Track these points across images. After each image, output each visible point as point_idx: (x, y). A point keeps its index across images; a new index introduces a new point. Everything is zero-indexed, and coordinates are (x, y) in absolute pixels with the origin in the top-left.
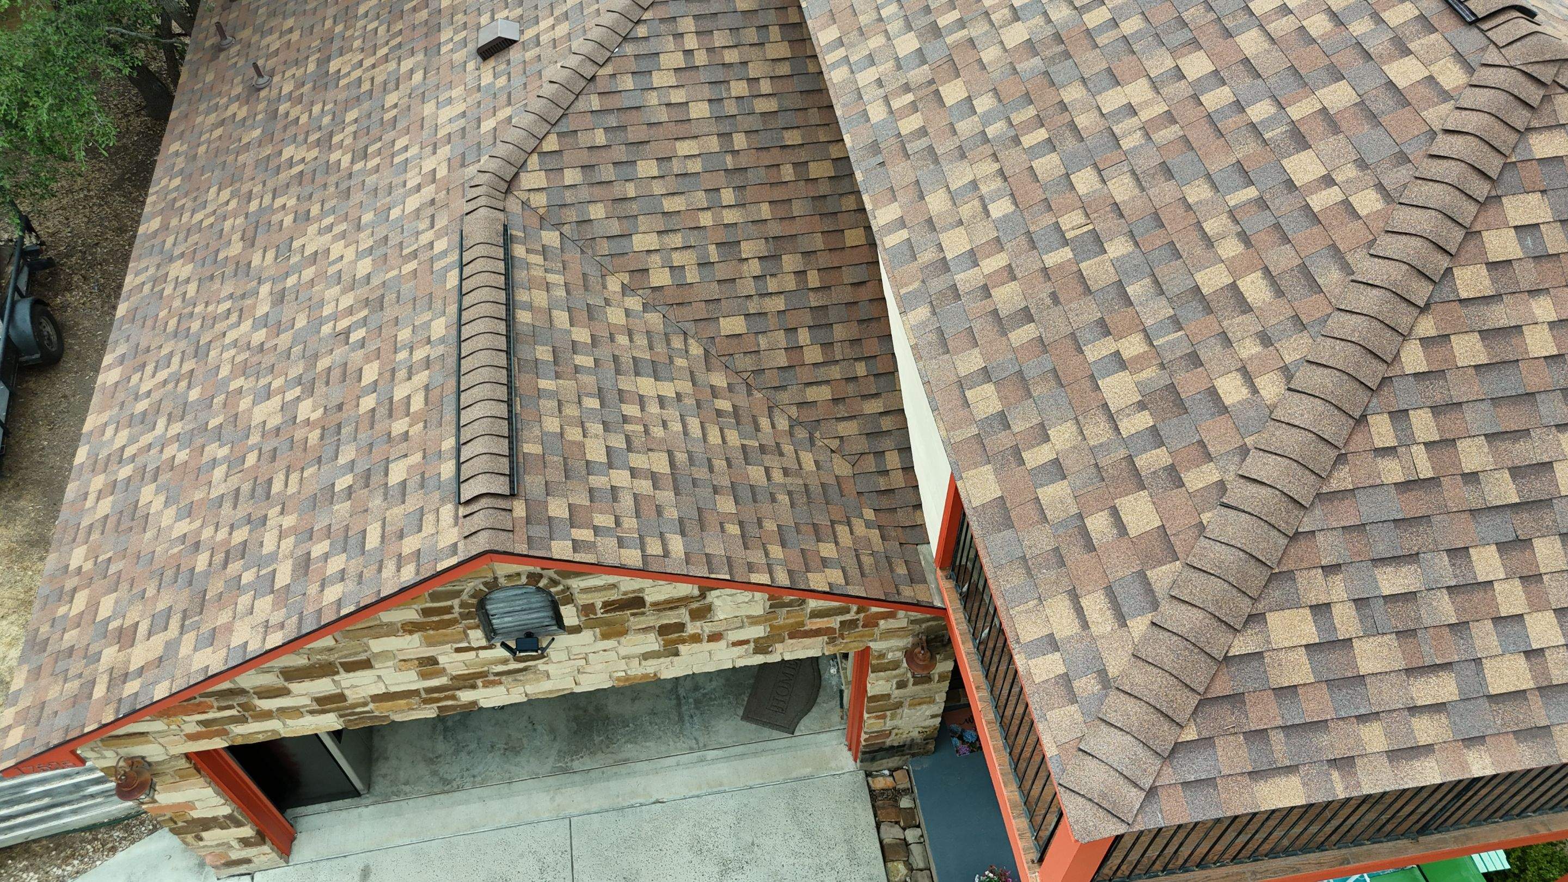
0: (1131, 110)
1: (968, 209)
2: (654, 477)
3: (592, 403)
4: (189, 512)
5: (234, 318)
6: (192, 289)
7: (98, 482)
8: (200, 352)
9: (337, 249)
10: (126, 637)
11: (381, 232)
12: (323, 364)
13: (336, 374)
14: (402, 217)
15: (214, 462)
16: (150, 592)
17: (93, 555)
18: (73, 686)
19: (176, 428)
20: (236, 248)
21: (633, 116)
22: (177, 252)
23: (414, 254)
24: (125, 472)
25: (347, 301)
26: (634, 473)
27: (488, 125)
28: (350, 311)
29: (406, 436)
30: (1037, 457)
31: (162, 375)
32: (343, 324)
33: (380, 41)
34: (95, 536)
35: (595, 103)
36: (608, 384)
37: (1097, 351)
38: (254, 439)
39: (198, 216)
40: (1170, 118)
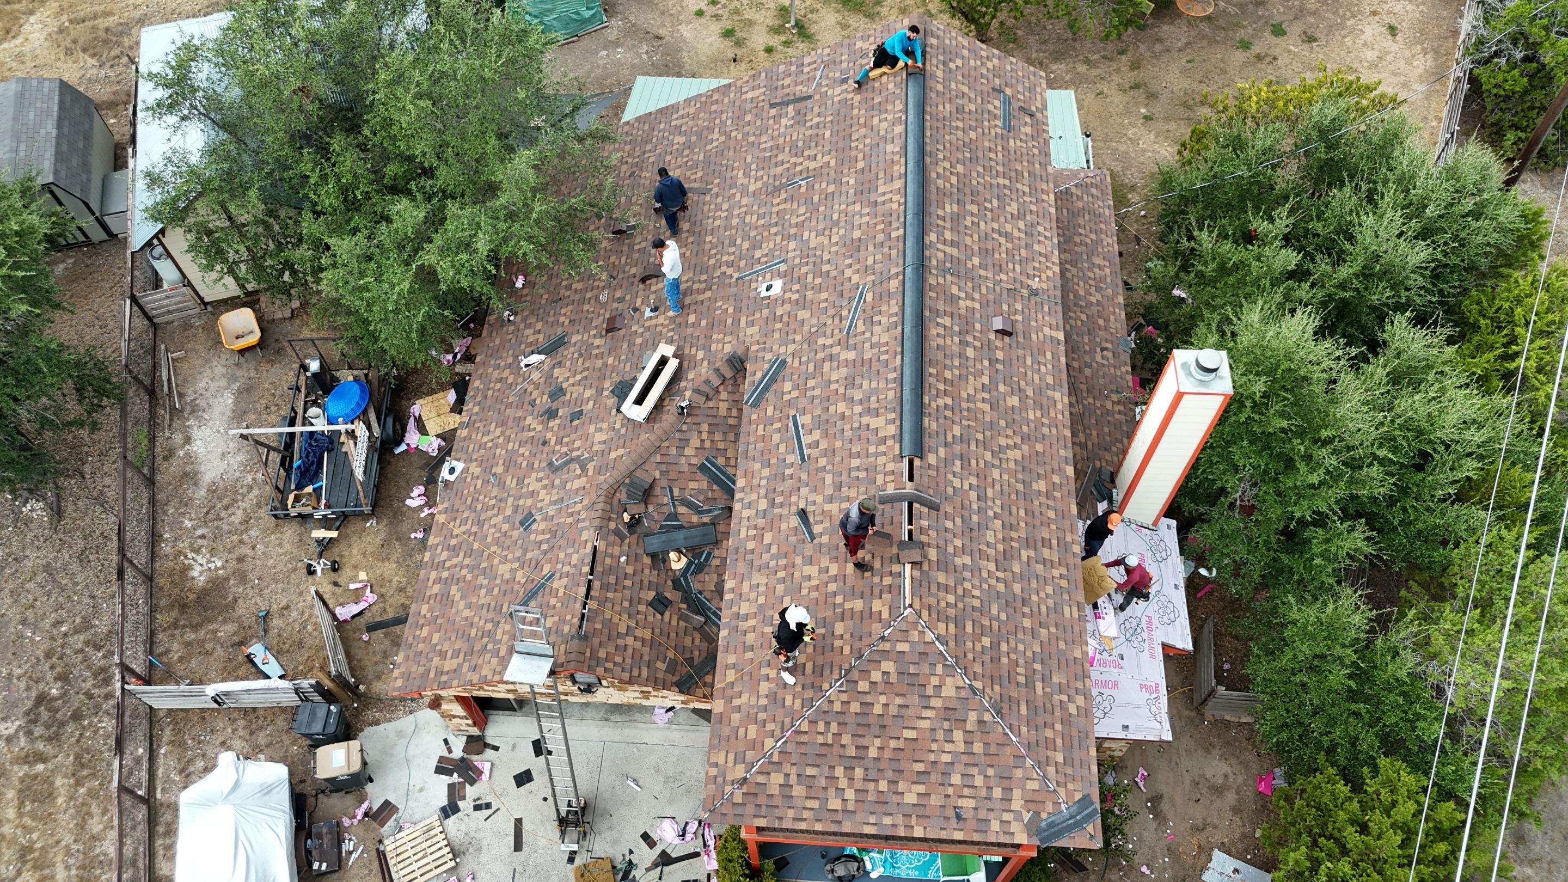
0: (809, 578)
1: (753, 595)
2: (643, 641)
3: (626, 604)
4: (469, 606)
5: (495, 511)
6: (479, 482)
7: (433, 575)
8: (480, 523)
9: (543, 494)
10: (443, 655)
11: (562, 493)
12: (529, 555)
13: (533, 562)
14: (570, 490)
15: (481, 586)
16: (453, 638)
17: (431, 610)
18: (421, 669)
19: (467, 561)
20: (499, 470)
21: (673, 467)
22: (474, 457)
23: (572, 514)
24: (445, 574)
25: (543, 526)
26: (636, 638)
27: (613, 455)
28: (543, 532)
29: (554, 607)
30: (736, 702)
31: (463, 528)
32: (540, 538)
33: (579, 370)
34: (432, 602)
35: (658, 458)
36: (635, 595)
37: (764, 671)
38: (498, 581)
39: (485, 439)
40: (817, 588)
